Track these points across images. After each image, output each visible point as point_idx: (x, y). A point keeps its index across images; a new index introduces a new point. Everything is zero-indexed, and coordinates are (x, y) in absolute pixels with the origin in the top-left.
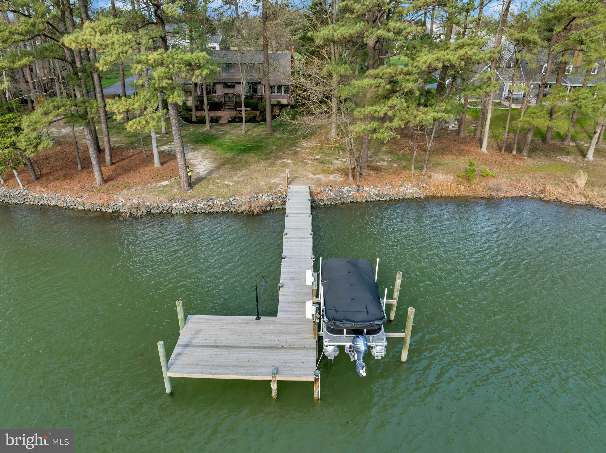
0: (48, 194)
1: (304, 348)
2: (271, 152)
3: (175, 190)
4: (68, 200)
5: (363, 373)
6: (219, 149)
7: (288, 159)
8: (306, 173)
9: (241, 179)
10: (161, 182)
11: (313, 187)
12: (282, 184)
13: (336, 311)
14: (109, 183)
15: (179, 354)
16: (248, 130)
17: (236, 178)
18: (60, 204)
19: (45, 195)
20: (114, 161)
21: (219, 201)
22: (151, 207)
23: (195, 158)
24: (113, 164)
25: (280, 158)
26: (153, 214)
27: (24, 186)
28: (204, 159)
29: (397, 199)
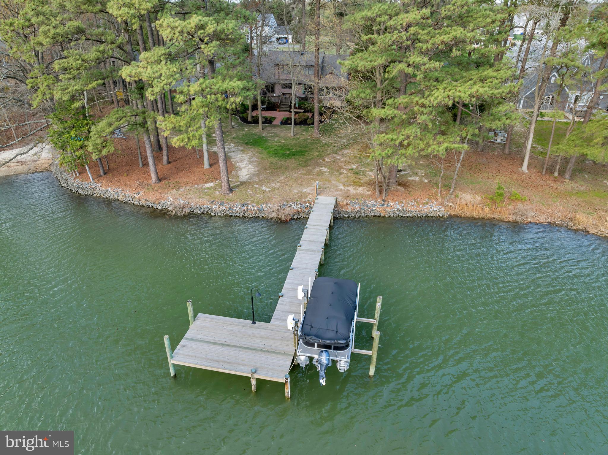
0: (112, 189)
1: (284, 354)
2: (312, 159)
3: (217, 193)
4: (127, 196)
5: (323, 382)
6: (265, 152)
7: (326, 167)
8: (338, 184)
9: (278, 185)
10: (207, 183)
11: (340, 199)
12: (312, 194)
13: (312, 327)
14: (163, 182)
15: (184, 346)
16: (297, 133)
17: (273, 185)
18: (121, 198)
19: (110, 189)
20: (170, 160)
21: (253, 206)
22: (194, 208)
23: (242, 161)
24: (169, 163)
25: (319, 165)
26: (195, 214)
27: (93, 180)
28: (250, 162)
29: (419, 216)
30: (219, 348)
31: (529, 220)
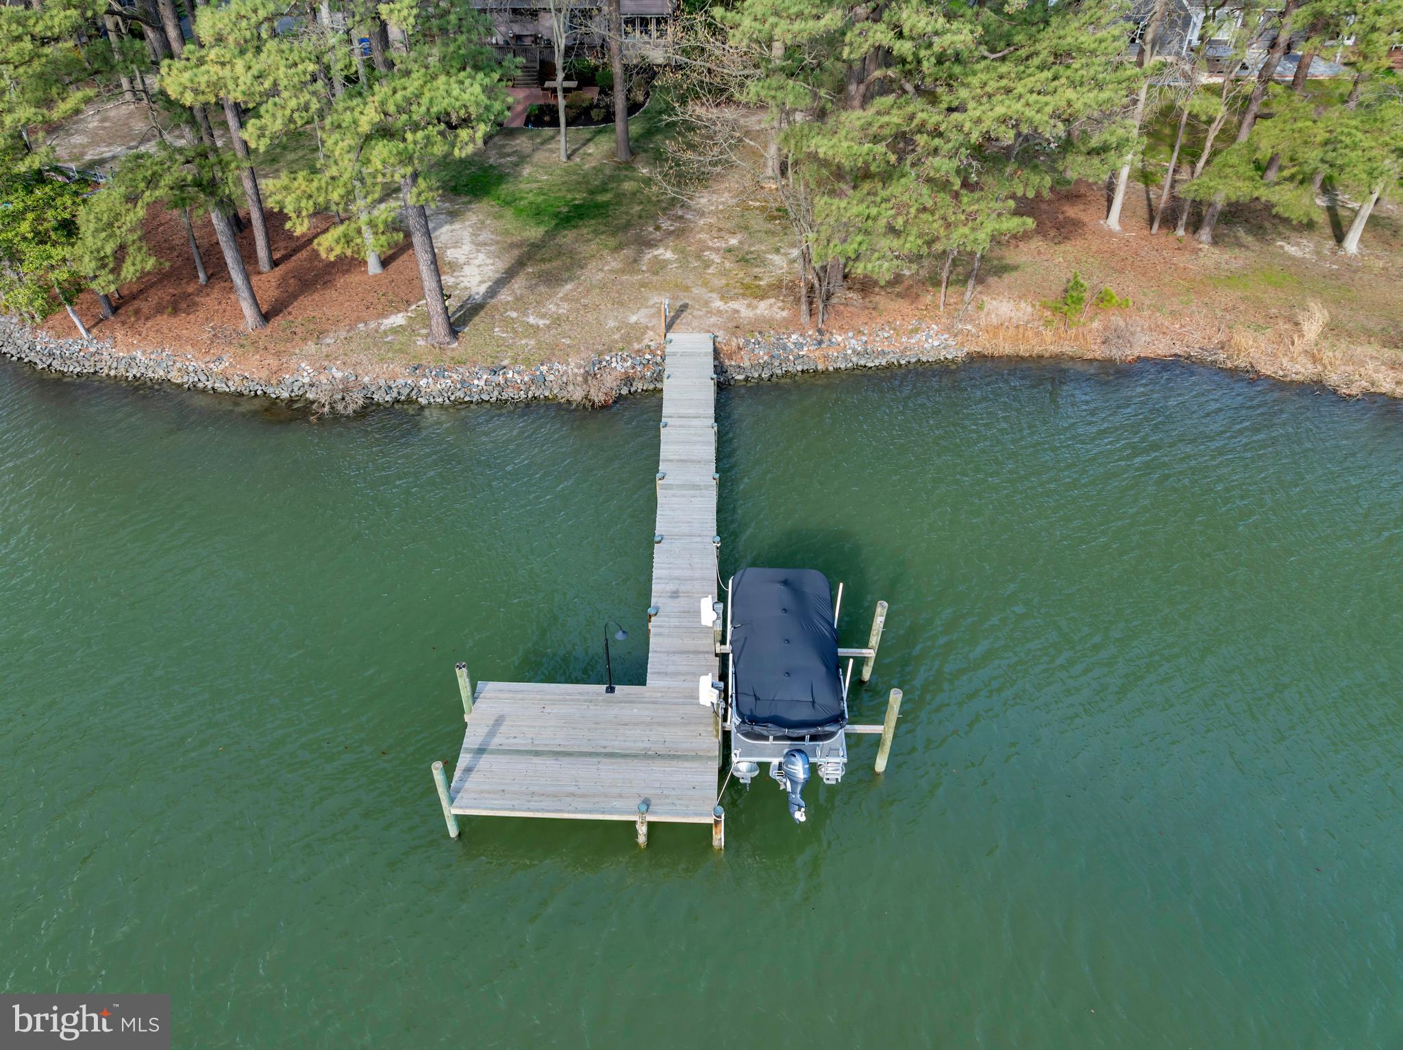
0: (144, 353)
1: (697, 757)
2: (629, 225)
3: (421, 342)
4: (191, 369)
5: (800, 816)
6: (509, 213)
7: (666, 248)
8: (707, 296)
9: (564, 309)
10: (386, 317)
11: (721, 336)
12: (653, 329)
13: (757, 699)
14: (275, 322)
15: (468, 770)
16: (574, 151)
17: (553, 308)
18: (175, 376)
19: (139, 354)
20: (277, 256)
21: (519, 373)
22: (373, 388)
23: (457, 244)
24: (275, 264)
25: (649, 243)
26: (378, 404)
27: (88, 331)
28: (479, 245)
29: (903, 362)
30: (550, 762)
31: (1137, 353)
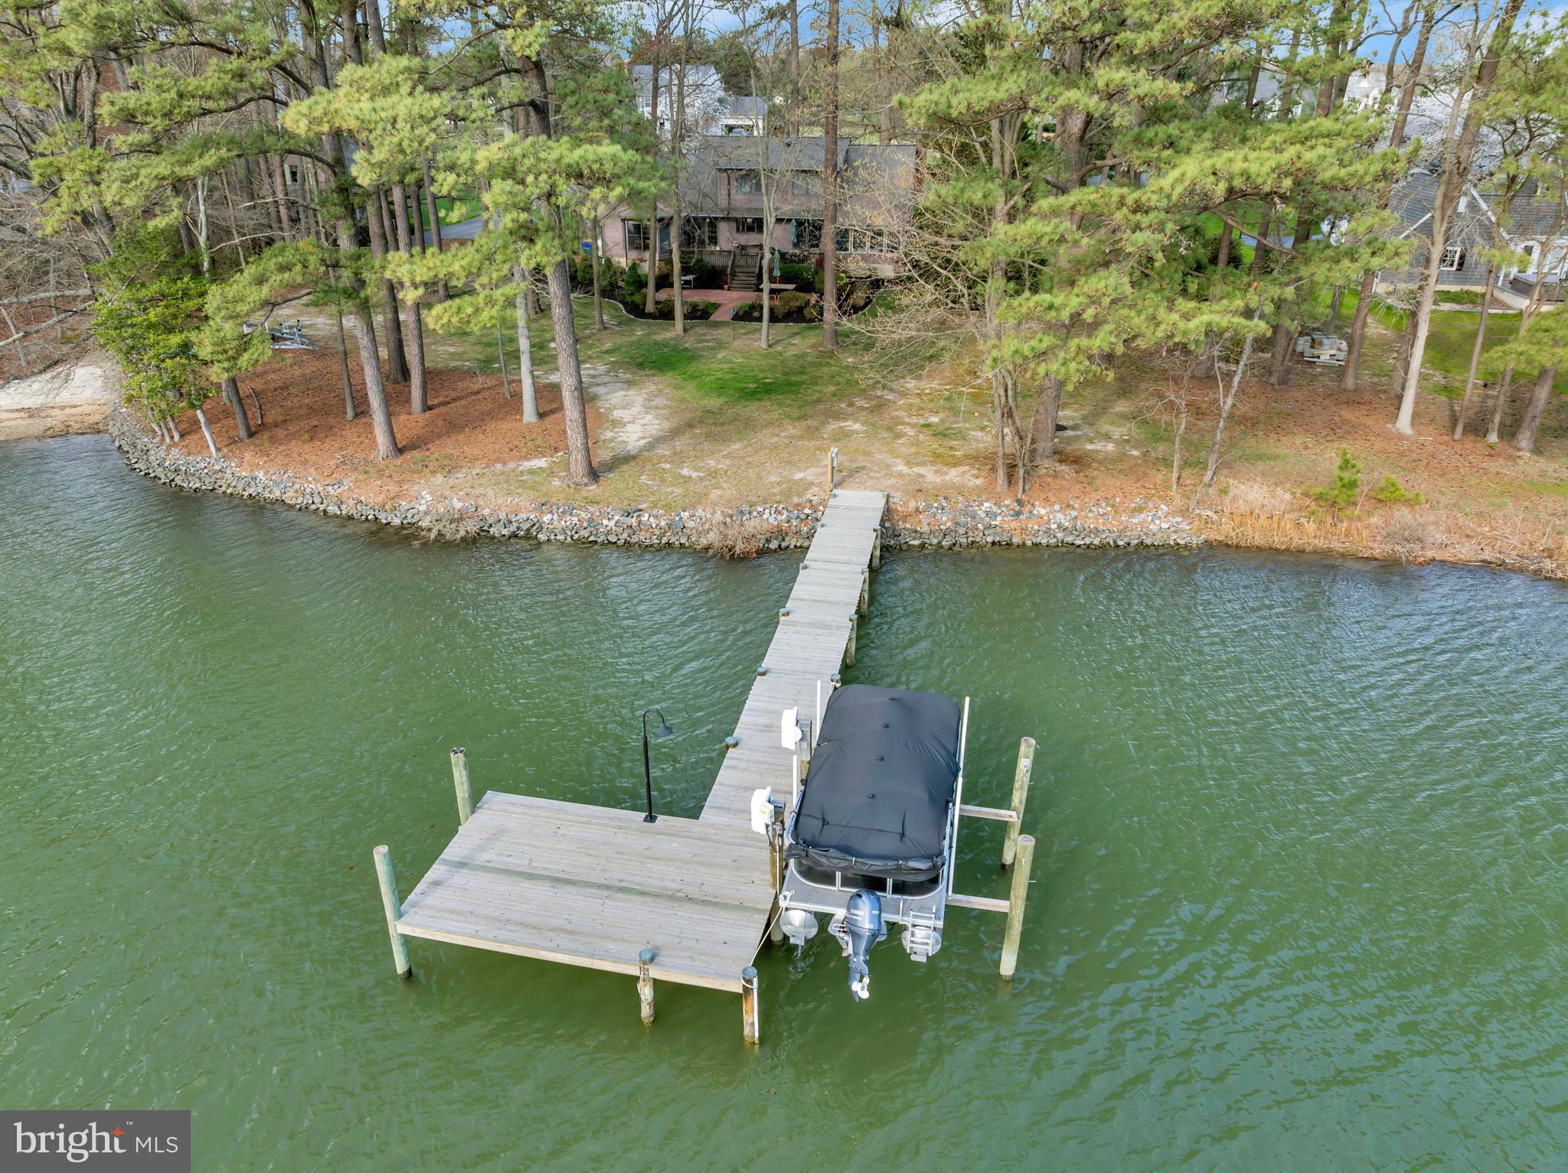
0: (266, 474)
1: (741, 907)
2: (819, 401)
3: (557, 483)
4: (308, 490)
5: (861, 989)
6: (691, 386)
7: (856, 421)
8: (890, 460)
9: (724, 464)
10: (528, 460)
11: (897, 499)
12: (819, 485)
13: (825, 822)
14: (408, 455)
15: (437, 884)
16: (778, 342)
17: (712, 463)
18: (290, 497)
19: (261, 475)
20: (430, 403)
21: (656, 517)
22: (491, 521)
23: (626, 406)
24: (427, 408)
25: (838, 416)
26: (493, 538)
27: (218, 450)
28: (648, 409)
29: (1121, 543)
30: (543, 890)
31: (1430, 554)
